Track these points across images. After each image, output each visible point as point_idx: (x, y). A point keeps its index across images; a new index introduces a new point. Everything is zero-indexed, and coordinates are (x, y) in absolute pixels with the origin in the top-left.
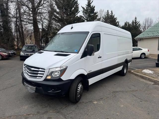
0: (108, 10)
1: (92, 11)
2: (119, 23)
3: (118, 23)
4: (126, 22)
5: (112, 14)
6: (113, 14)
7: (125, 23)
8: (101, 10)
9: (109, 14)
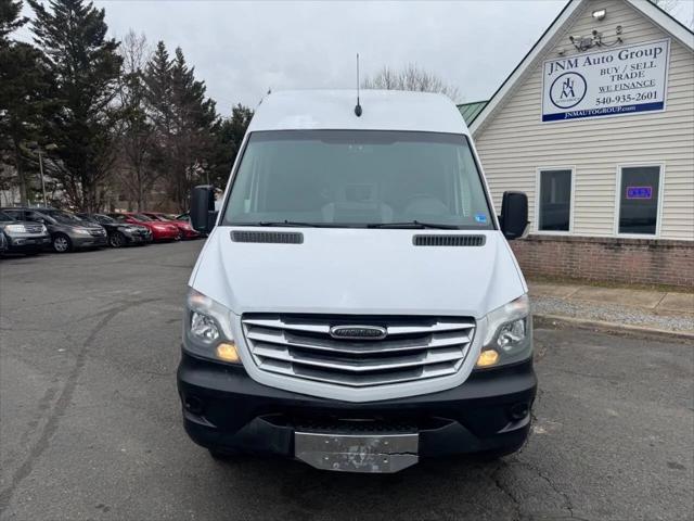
0: (161, 43)
1: (93, 31)
2: (216, 107)
3: (213, 106)
4: (237, 107)
5: (182, 62)
6: (188, 65)
7: (235, 111)
8: (132, 35)
9: (169, 60)
